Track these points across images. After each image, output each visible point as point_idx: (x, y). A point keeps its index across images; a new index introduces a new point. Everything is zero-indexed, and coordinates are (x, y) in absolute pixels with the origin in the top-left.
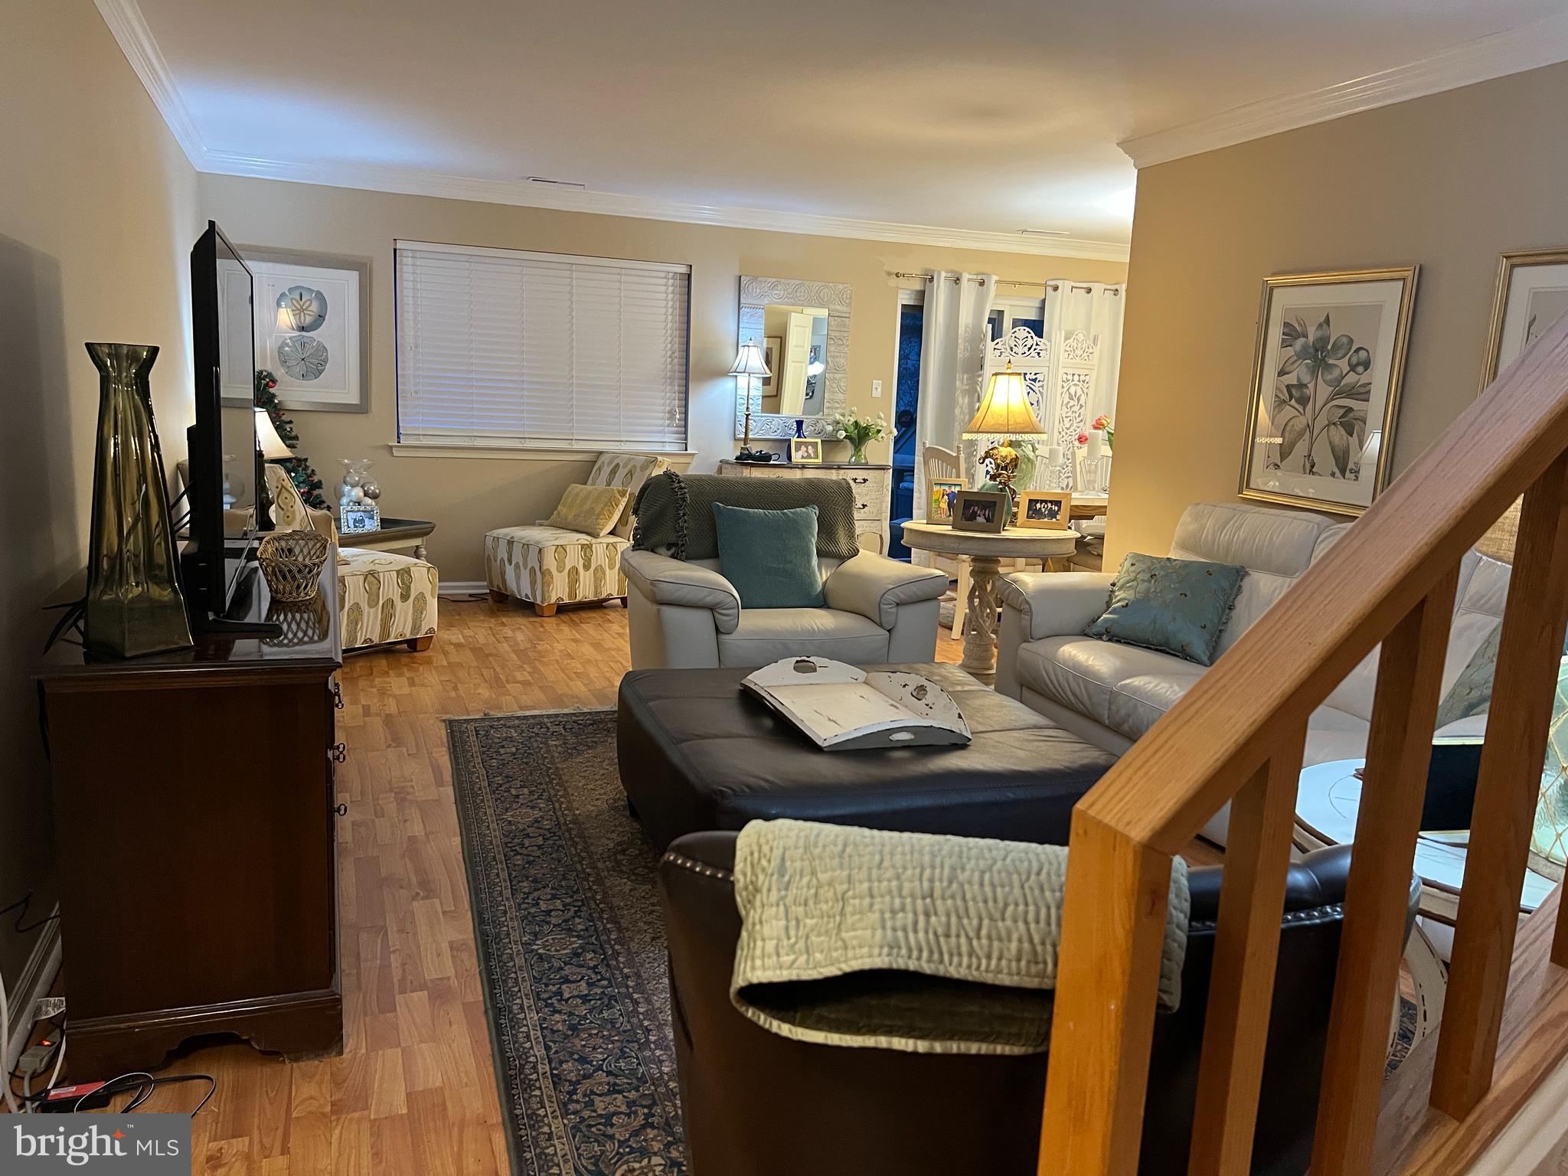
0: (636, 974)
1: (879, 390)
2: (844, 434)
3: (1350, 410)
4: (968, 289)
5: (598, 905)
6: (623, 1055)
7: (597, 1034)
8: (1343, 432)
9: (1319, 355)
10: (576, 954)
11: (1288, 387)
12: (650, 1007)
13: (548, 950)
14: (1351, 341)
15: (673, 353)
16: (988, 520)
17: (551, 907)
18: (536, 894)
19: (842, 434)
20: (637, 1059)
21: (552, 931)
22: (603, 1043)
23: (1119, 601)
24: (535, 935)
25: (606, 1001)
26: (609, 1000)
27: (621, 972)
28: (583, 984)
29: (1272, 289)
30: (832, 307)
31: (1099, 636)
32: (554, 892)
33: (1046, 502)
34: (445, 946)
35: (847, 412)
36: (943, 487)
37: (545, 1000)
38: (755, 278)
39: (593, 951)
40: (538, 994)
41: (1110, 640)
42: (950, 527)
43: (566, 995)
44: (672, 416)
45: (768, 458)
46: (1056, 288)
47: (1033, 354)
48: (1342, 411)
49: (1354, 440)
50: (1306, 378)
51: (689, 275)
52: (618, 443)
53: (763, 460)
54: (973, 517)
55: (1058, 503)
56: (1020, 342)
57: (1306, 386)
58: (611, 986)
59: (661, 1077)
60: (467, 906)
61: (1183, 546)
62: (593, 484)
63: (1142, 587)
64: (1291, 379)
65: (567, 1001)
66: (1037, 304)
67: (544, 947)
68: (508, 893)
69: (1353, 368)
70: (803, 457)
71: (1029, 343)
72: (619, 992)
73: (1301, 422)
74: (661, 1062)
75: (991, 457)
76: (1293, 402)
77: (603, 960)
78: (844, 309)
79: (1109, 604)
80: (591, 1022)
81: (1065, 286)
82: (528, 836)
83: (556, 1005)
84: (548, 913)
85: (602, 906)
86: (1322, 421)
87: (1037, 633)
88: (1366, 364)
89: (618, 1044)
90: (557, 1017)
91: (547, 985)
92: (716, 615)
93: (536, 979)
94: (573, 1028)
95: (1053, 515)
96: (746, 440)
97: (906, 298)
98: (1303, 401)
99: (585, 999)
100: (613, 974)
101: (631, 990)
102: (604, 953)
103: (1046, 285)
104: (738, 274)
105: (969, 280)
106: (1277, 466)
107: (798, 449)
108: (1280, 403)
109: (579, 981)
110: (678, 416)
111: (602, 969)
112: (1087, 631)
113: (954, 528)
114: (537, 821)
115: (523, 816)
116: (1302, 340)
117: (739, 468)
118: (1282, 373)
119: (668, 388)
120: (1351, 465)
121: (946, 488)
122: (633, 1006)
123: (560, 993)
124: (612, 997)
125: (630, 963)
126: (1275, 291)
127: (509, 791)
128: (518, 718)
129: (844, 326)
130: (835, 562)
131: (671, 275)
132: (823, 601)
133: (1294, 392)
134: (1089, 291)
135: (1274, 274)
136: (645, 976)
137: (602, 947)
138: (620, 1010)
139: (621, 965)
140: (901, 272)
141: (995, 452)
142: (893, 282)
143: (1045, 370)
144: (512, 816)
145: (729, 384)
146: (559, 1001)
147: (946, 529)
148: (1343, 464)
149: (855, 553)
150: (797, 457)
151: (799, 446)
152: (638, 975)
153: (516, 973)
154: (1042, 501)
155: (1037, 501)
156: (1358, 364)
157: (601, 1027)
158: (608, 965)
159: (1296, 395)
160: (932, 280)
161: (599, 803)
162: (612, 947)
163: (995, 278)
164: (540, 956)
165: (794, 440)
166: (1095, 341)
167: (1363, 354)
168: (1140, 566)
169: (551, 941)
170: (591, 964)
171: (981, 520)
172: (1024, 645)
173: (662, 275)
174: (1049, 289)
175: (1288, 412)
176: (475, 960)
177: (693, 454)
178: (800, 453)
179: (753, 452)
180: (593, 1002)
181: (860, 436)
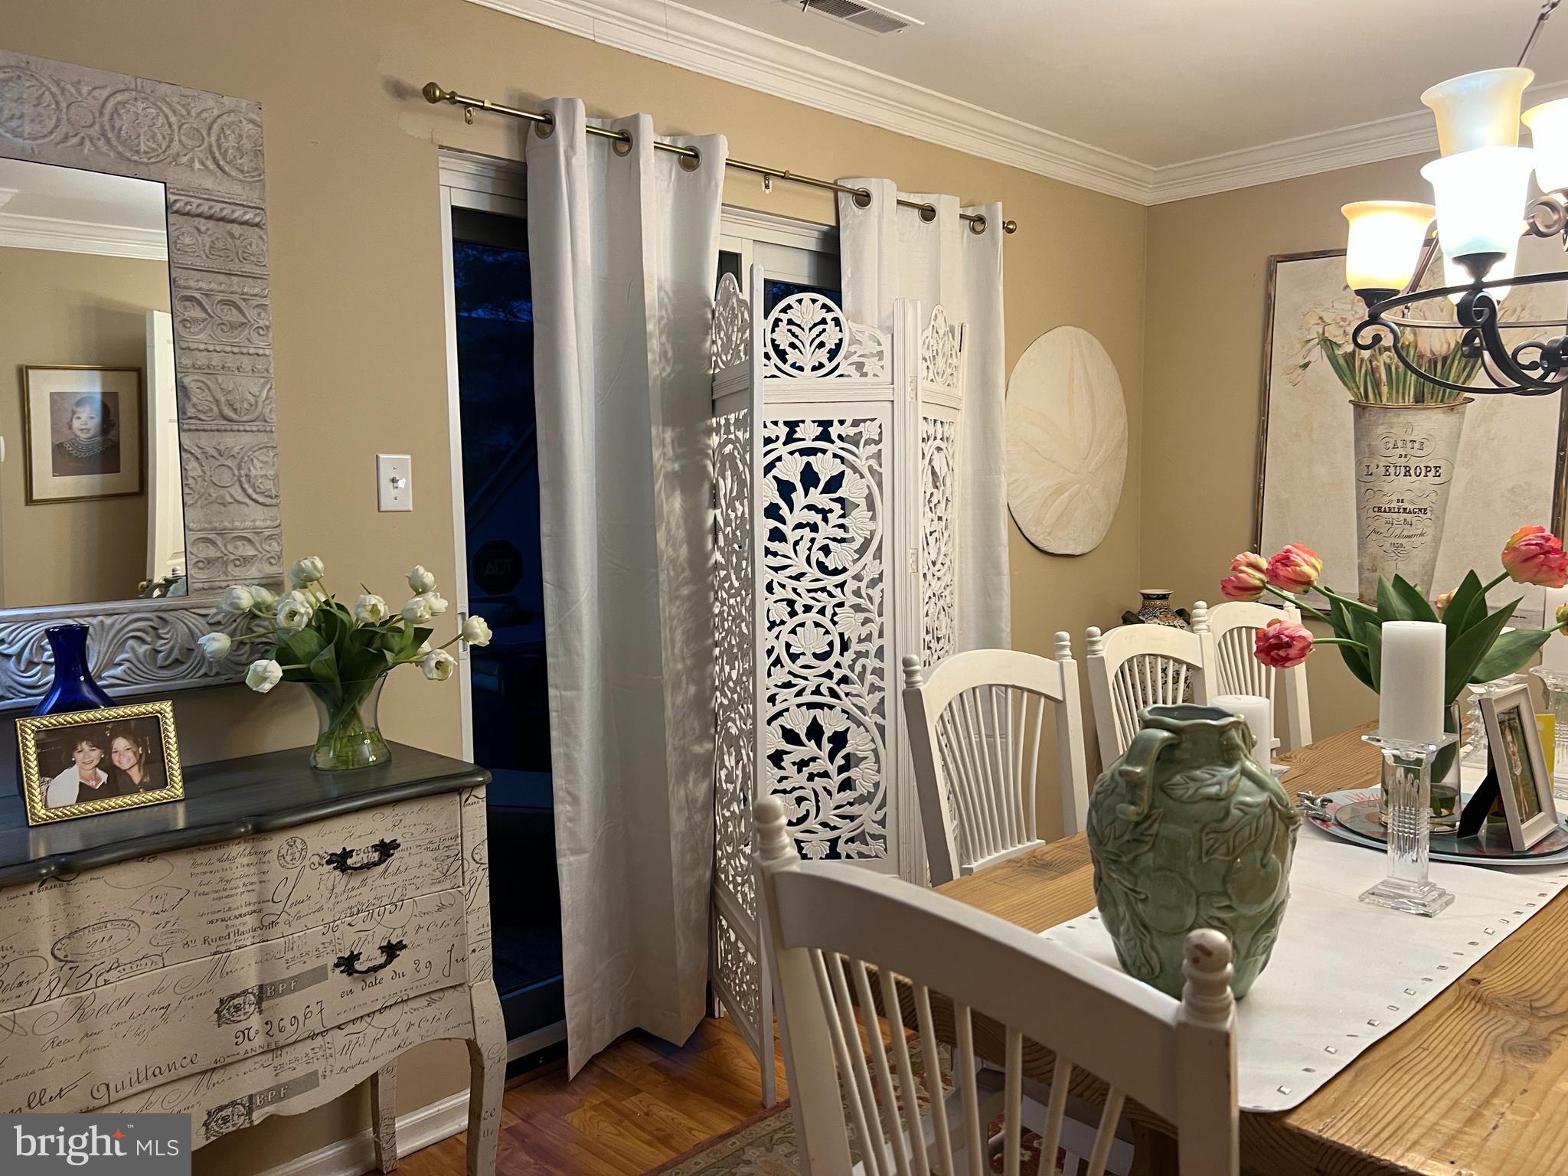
2: (279, 665)
35: (286, 577)
46: (863, 200)
47: (842, 368)
56: (806, 336)
78: (238, 191)
81: (880, 194)
103: (836, 190)
105: (657, 147)
134: (928, 214)
140: (442, 87)
143: (881, 414)
160: (546, 130)
163: (722, 151)
174: (845, 203)
181: (348, 664)
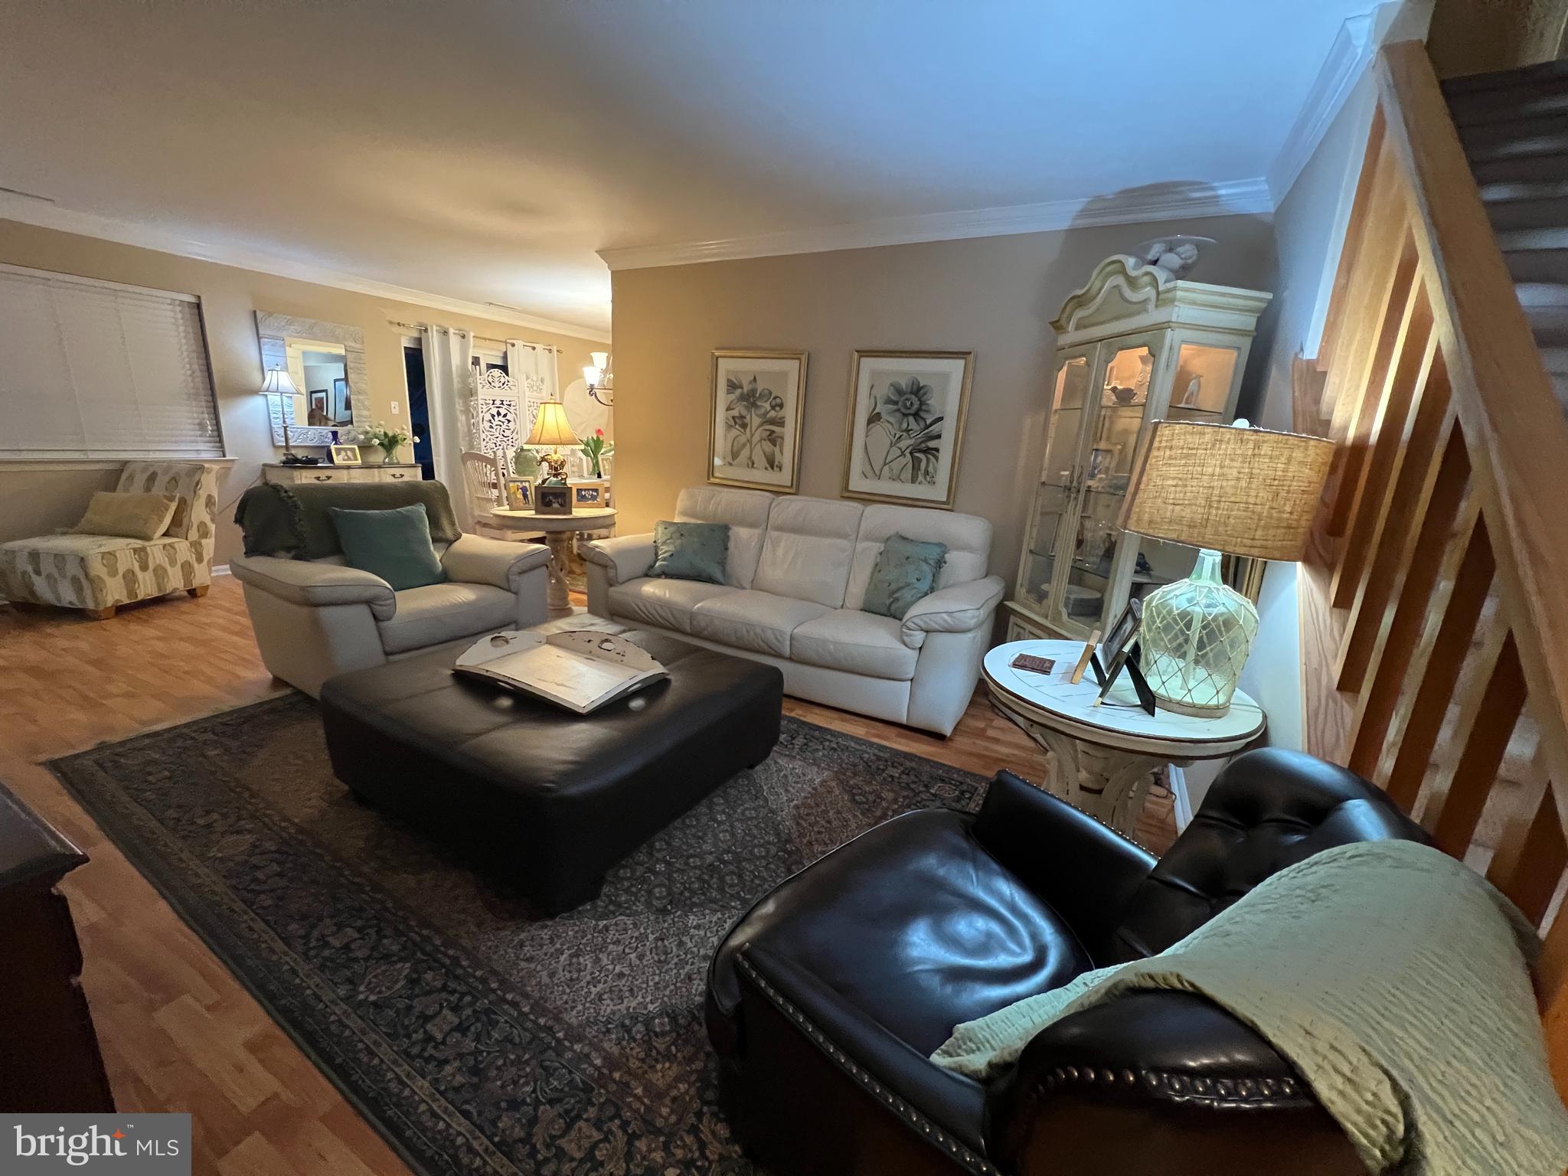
0: (491, 971)
1: (397, 408)
2: (378, 442)
3: (773, 432)
4: (454, 342)
5: (395, 915)
6: (549, 1072)
7: (505, 1064)
8: (770, 444)
9: (750, 399)
10: (413, 982)
11: (733, 418)
12: (532, 1001)
13: (380, 992)
14: (770, 393)
15: (193, 372)
16: (561, 505)
17: (346, 940)
18: (315, 933)
19: (376, 442)
20: (564, 1067)
21: (367, 968)
22: (518, 1070)
23: (664, 553)
24: (350, 981)
25: (484, 1018)
26: (488, 1016)
27: (474, 976)
28: (445, 1012)
29: (717, 358)
30: (347, 343)
31: (658, 576)
32: (335, 920)
33: (588, 490)
34: (242, 1055)
35: (375, 424)
36: (517, 483)
37: (419, 1056)
38: (270, 314)
39: (430, 968)
40: (407, 1054)
41: (666, 578)
42: (533, 512)
43: (439, 1036)
44: (202, 426)
45: (315, 461)
46: (513, 345)
47: (507, 388)
48: (768, 433)
49: (777, 449)
50: (744, 412)
51: (198, 306)
52: (146, 453)
53: (310, 463)
54: (548, 504)
55: (596, 490)
56: (496, 379)
57: (744, 417)
58: (478, 999)
59: (601, 1074)
60: (235, 986)
61: (684, 513)
62: (126, 490)
63: (678, 542)
64: (735, 413)
65: (444, 1043)
66: (502, 355)
67: (371, 991)
68: (280, 946)
69: (773, 408)
70: (344, 460)
71: (503, 380)
72: (490, 1002)
73: (743, 439)
74: (587, 1056)
75: (546, 460)
76: (737, 426)
77: (446, 974)
78: (358, 346)
79: (656, 554)
80: (489, 1053)
81: (519, 343)
82: (256, 867)
83: (437, 1055)
84: (346, 947)
85: (400, 913)
86: (756, 437)
87: (621, 580)
88: (781, 406)
89: (534, 1062)
90: (448, 1069)
91: (408, 1036)
92: (373, 606)
93: (393, 1036)
94: (475, 1071)
95: (594, 498)
96: (287, 447)
97: (406, 342)
98: (744, 426)
99: (462, 1029)
100: (469, 985)
101: (499, 992)
102: (443, 966)
103: (506, 343)
104: (251, 307)
105: (454, 334)
106: (731, 464)
107: (338, 454)
108: (729, 427)
109: (440, 1012)
110: (209, 428)
111: (452, 985)
112: (650, 573)
113: (537, 512)
114: (255, 846)
115: (235, 846)
116: (739, 391)
117: (287, 472)
118: (728, 409)
119: (194, 403)
120: (776, 463)
121: (519, 484)
122: (515, 1009)
123: (429, 1038)
124: (488, 1012)
125: (476, 964)
126: (720, 359)
127: (193, 823)
128: (148, 736)
129: (361, 359)
130: (444, 545)
131: (177, 302)
132: (445, 578)
133: (737, 420)
134: (534, 348)
135: (717, 349)
136: (500, 969)
137: (435, 960)
138: (506, 1022)
139: (470, 970)
140: (402, 322)
141: (549, 457)
142: (396, 329)
143: (516, 399)
144: (219, 850)
145: (257, 402)
146: (435, 1047)
147: (530, 514)
148: (772, 464)
149: (458, 537)
150: (338, 460)
151: (338, 451)
152: (494, 972)
153: (361, 1041)
154: (585, 490)
155: (582, 490)
156: (777, 405)
157: (503, 1053)
158: (457, 977)
159: (740, 422)
160: (426, 330)
161: (314, 802)
162: (446, 955)
163: (472, 334)
164: (375, 1004)
165: (333, 447)
166: (542, 380)
167: (778, 401)
168: (671, 529)
169: (374, 980)
170: (438, 984)
171: (556, 505)
172: (612, 589)
173: (169, 301)
174: (509, 346)
175: (735, 432)
176: (294, 1051)
177: (233, 461)
178: (341, 457)
179: (300, 457)
180: (473, 1029)
181: (390, 443)
